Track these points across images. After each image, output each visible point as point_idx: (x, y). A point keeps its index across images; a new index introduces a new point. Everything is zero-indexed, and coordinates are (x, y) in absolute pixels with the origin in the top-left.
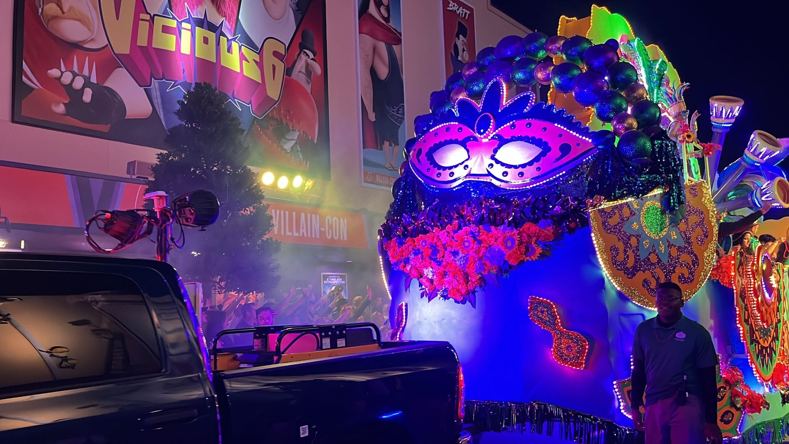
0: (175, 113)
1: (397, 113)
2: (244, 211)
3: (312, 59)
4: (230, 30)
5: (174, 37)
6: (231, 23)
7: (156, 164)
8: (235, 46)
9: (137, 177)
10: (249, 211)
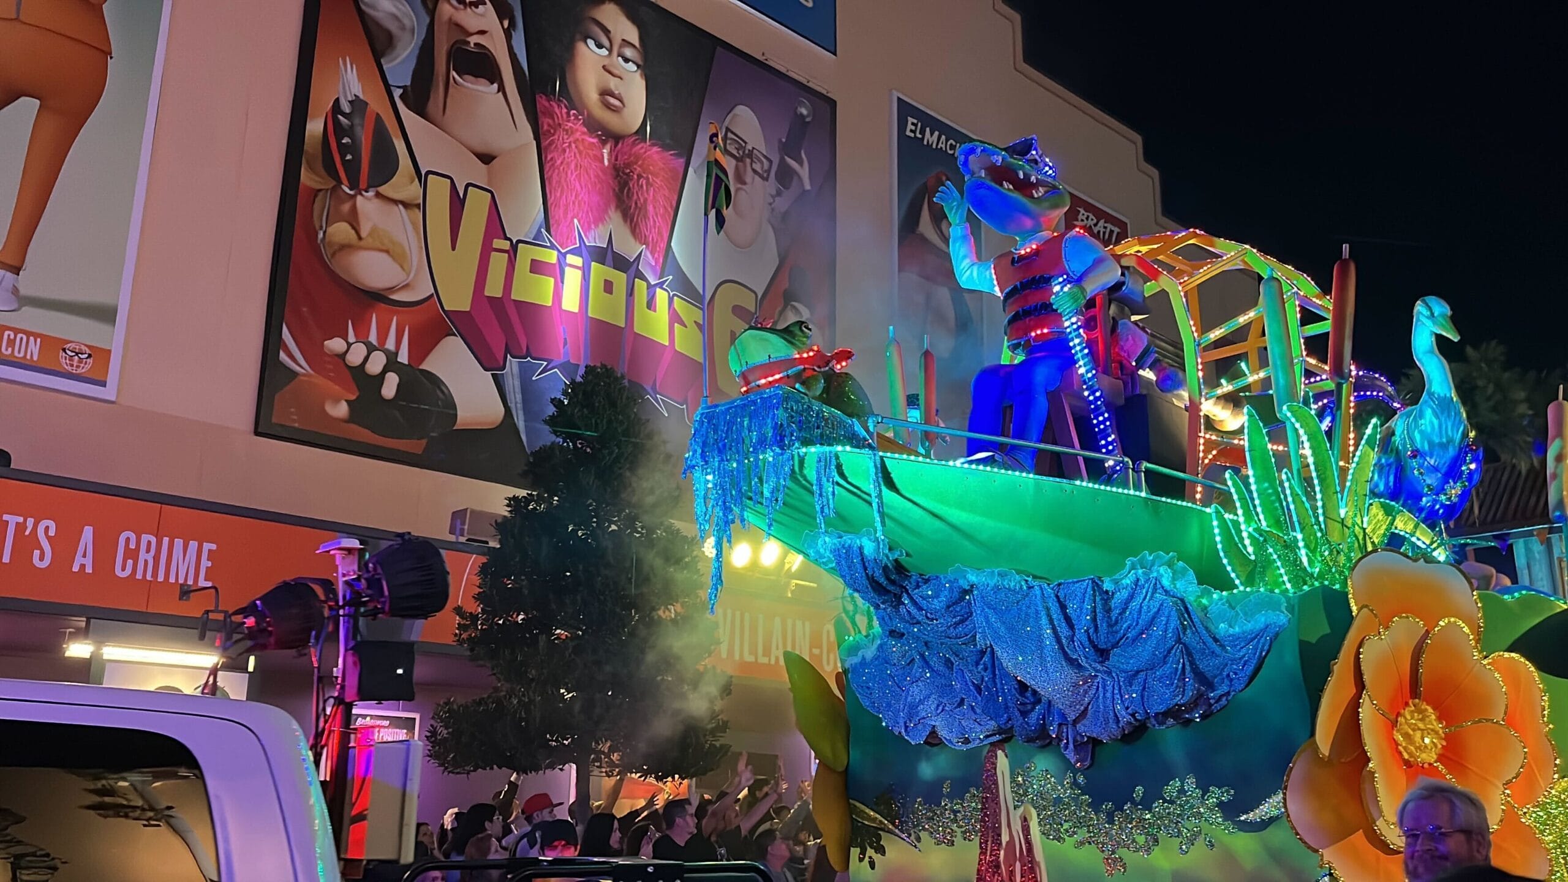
0: (545, 422)
2: (664, 612)
4: (653, 268)
5: (552, 280)
6: (656, 255)
7: (505, 516)
8: (662, 296)
9: (467, 540)
10: (673, 611)
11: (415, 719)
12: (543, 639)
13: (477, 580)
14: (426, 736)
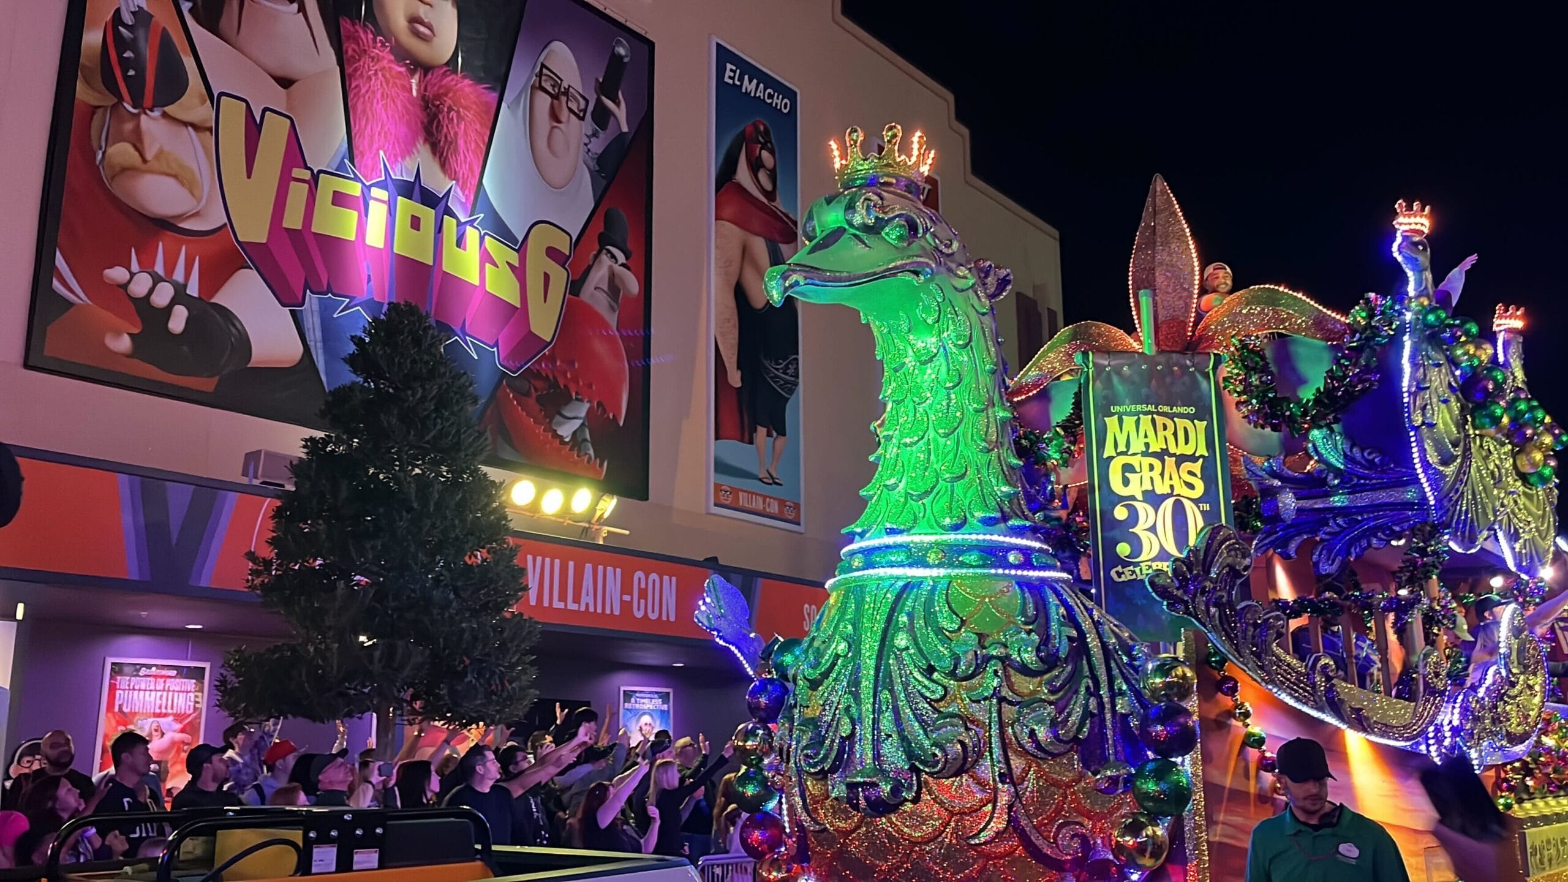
1: (785, 373)
2: (470, 558)
4: (463, 205)
5: (354, 215)
6: (467, 192)
7: (301, 458)
8: (472, 236)
9: (261, 483)
10: (479, 557)
11: (204, 669)
12: (341, 584)
13: (271, 524)
14: (215, 686)
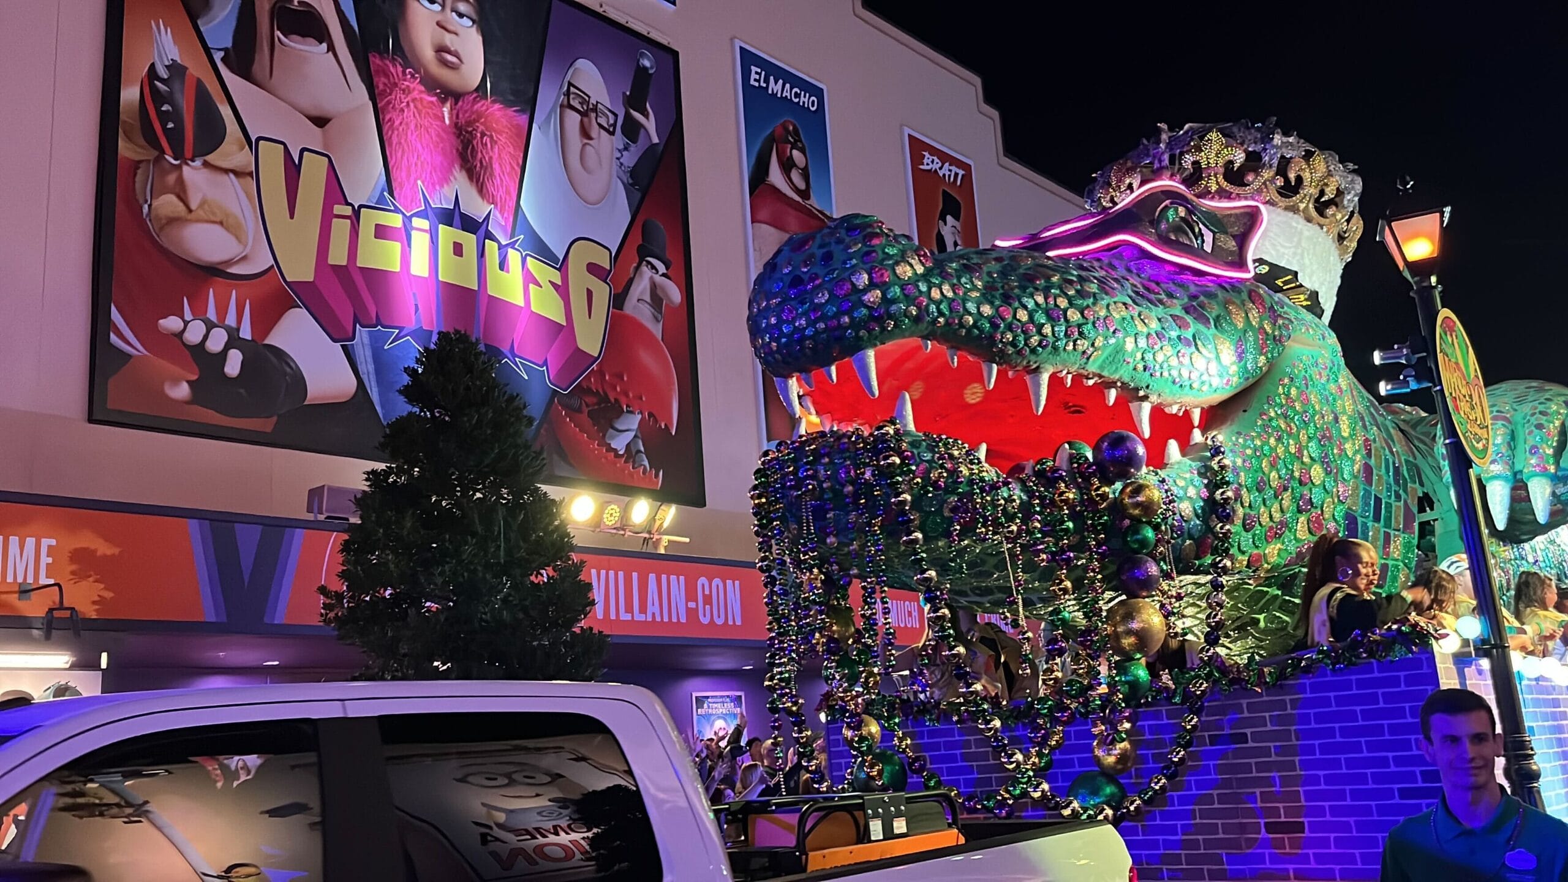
0: (400, 392)
2: (536, 577)
3: (663, 275)
4: (504, 229)
5: (398, 246)
6: (506, 215)
7: (364, 491)
8: (514, 257)
9: (326, 518)
10: (545, 575)
12: (412, 612)
13: (340, 558)
